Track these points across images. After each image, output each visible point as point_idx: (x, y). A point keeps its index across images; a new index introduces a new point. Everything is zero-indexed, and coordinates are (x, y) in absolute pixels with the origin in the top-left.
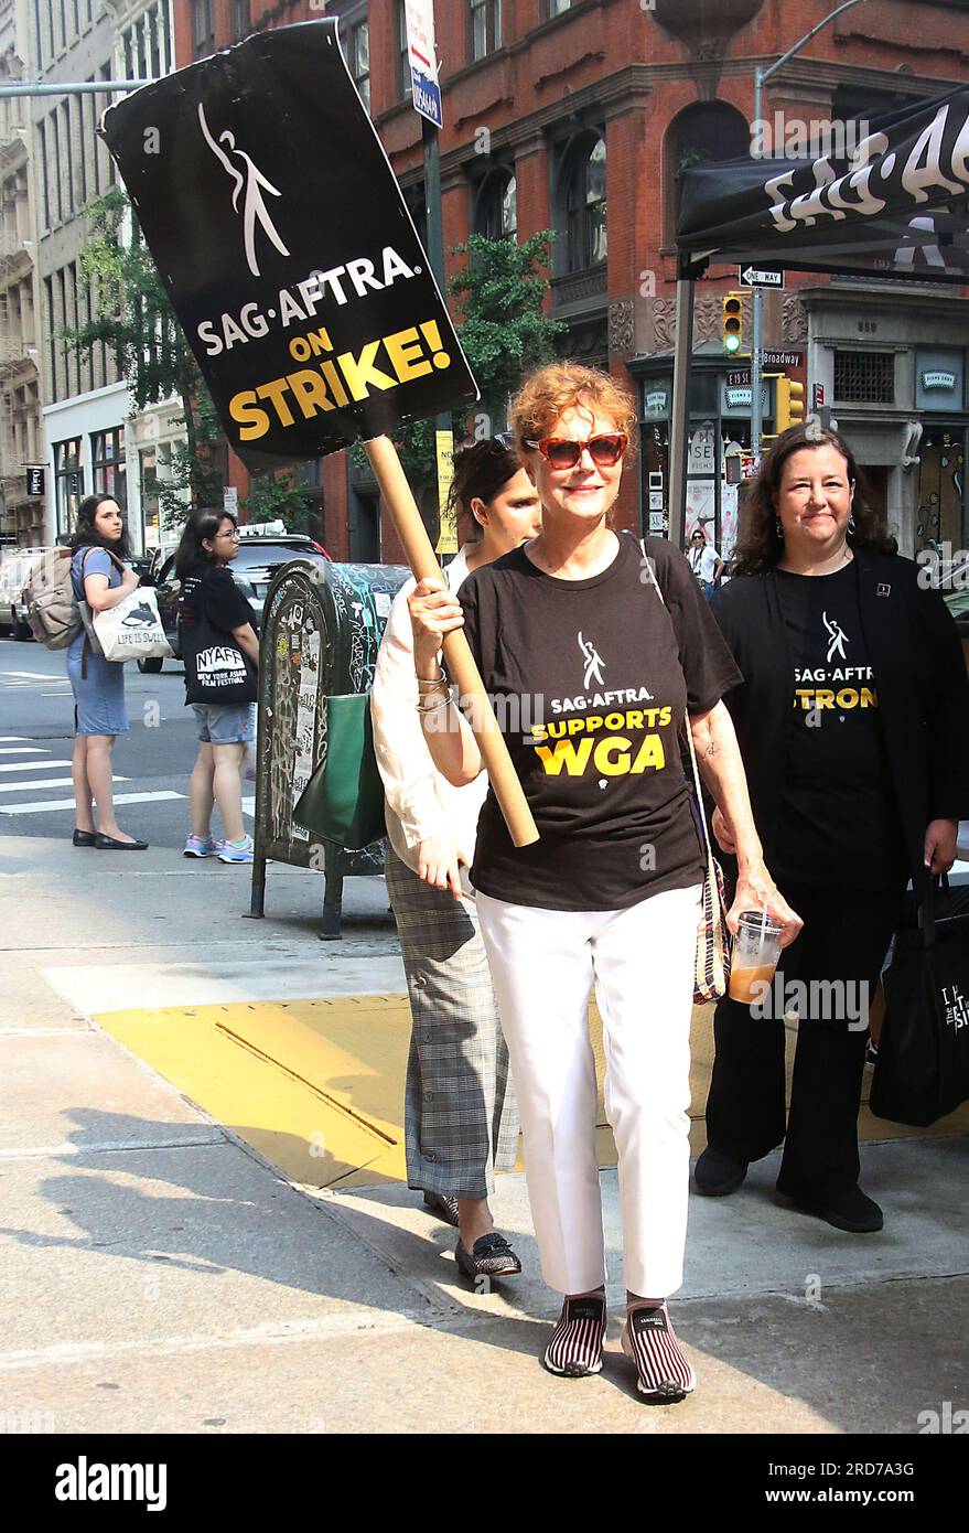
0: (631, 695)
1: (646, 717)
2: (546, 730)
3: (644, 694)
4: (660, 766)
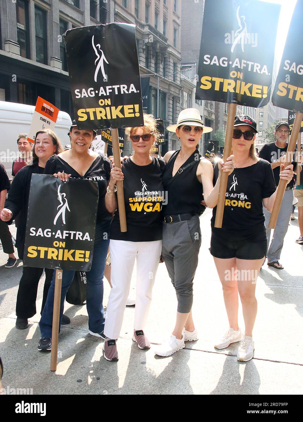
4: (159, 211)
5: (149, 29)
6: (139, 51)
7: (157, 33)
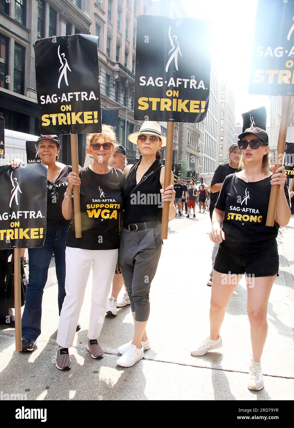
4: (116, 218)
5: (119, 67)
6: (110, 86)
7: (126, 70)
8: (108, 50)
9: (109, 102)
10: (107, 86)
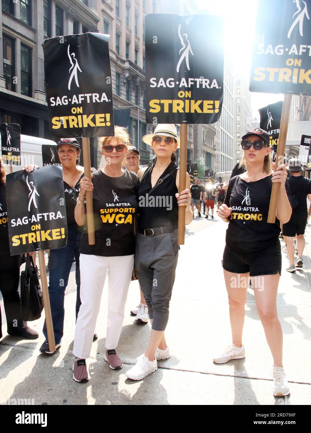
0: (125, 204)
1: (129, 210)
2: (104, 211)
3: (129, 204)
4: (131, 223)
5: (129, 64)
6: (120, 85)
7: (137, 68)
8: (118, 48)
9: (120, 102)
10: (117, 84)
